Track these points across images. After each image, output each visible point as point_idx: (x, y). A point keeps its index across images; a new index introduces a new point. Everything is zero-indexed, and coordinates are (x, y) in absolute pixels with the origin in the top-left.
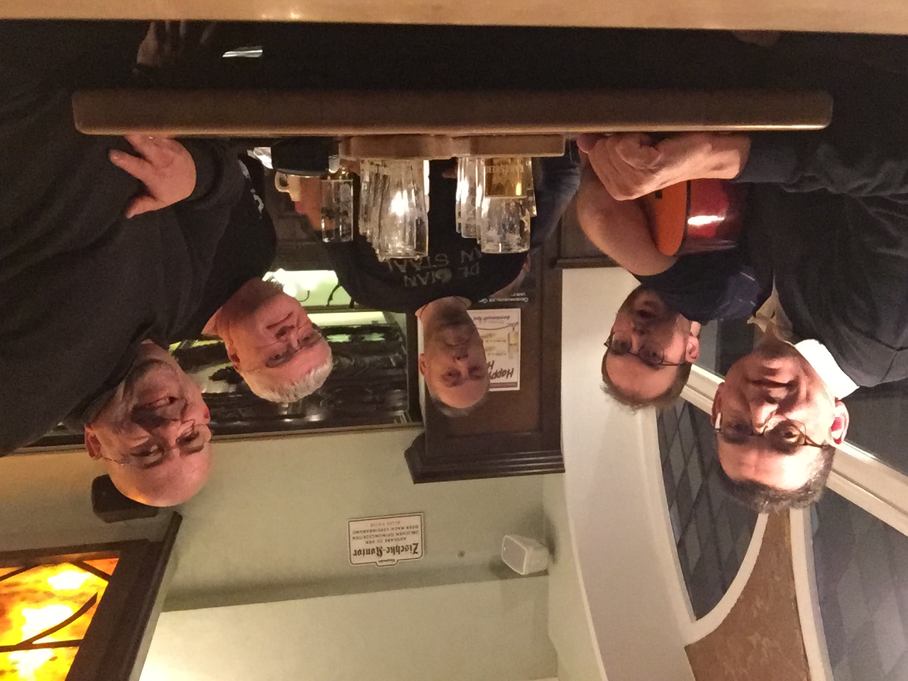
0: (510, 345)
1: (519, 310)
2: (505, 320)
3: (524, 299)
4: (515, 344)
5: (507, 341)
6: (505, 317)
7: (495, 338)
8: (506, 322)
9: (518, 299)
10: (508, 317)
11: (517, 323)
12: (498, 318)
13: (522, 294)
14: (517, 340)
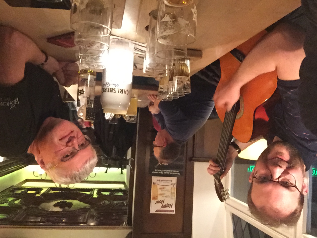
0: (171, 193)
1: (176, 178)
2: (170, 182)
3: (178, 173)
4: (174, 193)
5: (170, 191)
6: (170, 181)
7: (165, 190)
8: (170, 183)
9: (176, 173)
10: (171, 181)
11: (175, 184)
12: (167, 181)
13: (177, 171)
14: (175, 191)
